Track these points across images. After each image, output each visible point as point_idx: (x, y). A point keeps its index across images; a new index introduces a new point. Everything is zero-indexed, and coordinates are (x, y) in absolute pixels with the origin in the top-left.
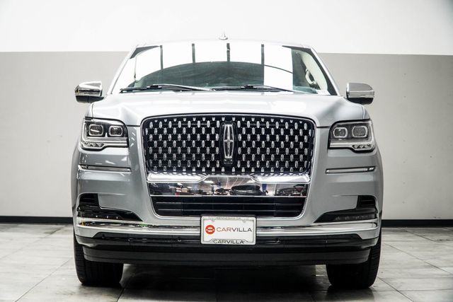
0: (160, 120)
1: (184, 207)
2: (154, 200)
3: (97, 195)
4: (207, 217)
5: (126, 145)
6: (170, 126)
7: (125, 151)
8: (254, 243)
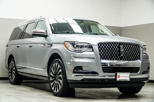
0: (102, 43)
1: (111, 70)
2: (103, 68)
3: (82, 66)
4: (118, 73)
5: (92, 51)
6: (102, 45)
7: (92, 53)
8: (129, 80)
